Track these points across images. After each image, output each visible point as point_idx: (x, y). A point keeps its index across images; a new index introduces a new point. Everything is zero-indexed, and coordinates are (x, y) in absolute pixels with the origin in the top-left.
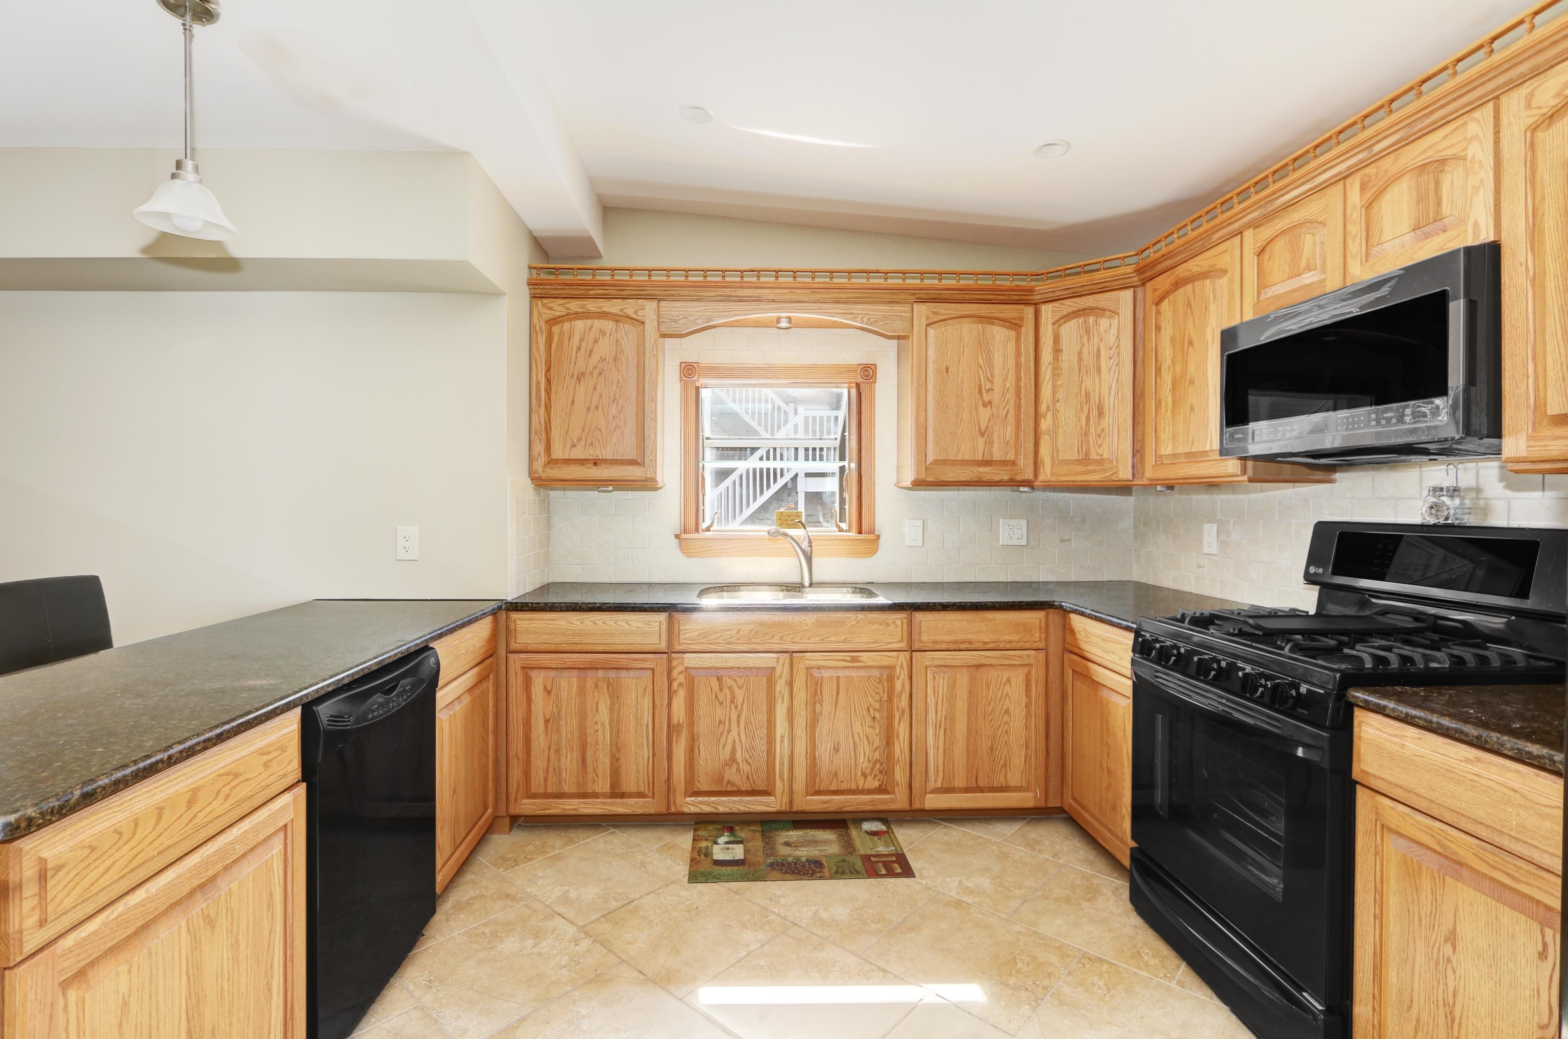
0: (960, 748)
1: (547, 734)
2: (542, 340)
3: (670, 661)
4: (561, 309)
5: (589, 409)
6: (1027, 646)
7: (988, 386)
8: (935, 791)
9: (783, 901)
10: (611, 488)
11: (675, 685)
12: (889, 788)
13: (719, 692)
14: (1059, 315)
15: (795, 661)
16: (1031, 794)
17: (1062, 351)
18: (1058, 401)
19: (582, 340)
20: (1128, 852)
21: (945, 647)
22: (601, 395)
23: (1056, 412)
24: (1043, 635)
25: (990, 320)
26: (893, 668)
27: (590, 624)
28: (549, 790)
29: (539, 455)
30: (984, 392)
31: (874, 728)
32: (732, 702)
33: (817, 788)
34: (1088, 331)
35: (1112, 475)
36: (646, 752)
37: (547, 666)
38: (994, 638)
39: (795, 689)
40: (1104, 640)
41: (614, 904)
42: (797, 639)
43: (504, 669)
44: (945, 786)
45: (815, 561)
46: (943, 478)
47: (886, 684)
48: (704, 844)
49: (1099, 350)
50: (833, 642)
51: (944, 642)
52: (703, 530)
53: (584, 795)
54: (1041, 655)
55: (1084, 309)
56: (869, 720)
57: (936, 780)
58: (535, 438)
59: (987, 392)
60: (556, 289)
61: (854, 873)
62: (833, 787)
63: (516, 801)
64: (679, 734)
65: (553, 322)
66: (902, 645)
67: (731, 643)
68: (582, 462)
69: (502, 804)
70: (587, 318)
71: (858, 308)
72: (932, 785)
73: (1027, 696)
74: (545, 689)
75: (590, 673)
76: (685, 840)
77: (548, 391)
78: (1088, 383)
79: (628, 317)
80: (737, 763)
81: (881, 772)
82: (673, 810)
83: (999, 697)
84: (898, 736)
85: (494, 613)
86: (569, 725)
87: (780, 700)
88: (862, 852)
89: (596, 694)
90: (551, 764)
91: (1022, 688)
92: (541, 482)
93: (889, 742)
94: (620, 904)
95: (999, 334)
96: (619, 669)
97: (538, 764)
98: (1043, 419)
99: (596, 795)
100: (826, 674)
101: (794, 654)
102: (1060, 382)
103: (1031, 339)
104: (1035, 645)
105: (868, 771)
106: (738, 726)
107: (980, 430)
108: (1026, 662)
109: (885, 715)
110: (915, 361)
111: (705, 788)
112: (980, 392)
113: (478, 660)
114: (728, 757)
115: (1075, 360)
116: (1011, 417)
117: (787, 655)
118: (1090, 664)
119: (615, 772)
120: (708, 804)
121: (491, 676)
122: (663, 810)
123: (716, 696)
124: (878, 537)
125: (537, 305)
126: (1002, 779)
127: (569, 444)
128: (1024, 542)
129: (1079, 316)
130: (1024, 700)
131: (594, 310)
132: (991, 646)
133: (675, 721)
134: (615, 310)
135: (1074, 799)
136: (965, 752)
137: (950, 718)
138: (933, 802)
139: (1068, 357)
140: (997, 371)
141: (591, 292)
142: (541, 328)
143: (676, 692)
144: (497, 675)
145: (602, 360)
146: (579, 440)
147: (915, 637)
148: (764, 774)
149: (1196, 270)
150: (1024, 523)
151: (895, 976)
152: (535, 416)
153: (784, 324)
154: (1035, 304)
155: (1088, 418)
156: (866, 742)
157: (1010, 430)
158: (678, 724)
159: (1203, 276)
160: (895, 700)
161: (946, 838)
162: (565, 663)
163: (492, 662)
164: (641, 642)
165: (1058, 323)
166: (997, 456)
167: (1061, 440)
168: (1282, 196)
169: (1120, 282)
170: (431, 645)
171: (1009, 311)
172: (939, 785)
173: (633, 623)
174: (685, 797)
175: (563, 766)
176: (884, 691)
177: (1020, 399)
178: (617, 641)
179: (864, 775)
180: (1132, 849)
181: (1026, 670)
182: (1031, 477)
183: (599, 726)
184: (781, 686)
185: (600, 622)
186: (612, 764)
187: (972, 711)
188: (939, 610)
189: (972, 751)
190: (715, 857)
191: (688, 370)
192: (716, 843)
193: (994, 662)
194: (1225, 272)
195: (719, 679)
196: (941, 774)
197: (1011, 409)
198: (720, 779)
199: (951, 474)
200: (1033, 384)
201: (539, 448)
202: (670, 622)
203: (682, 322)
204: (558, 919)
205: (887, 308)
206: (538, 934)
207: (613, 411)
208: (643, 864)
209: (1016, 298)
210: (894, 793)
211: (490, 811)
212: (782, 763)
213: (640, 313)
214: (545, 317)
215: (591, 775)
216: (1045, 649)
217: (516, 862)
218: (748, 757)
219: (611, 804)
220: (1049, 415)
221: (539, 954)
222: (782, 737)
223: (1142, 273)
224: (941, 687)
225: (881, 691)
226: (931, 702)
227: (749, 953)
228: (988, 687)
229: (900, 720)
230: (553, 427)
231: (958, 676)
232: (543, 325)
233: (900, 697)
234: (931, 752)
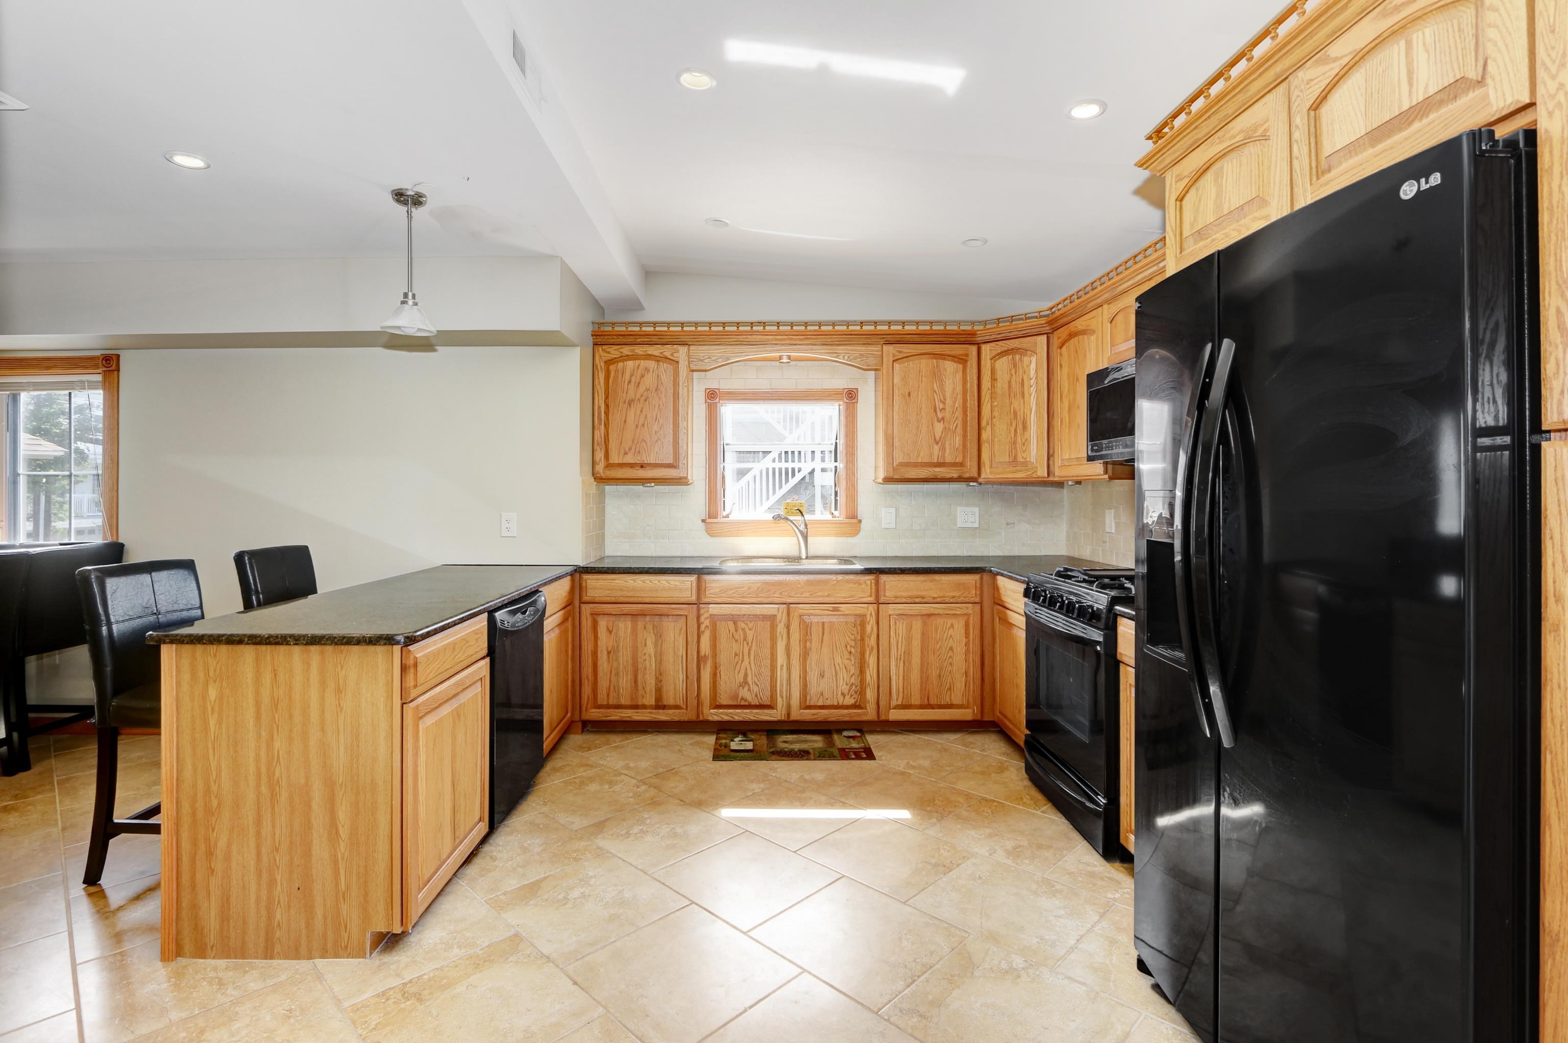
0: (915, 676)
1: (609, 662)
2: (602, 376)
3: (699, 610)
4: (616, 352)
5: (637, 426)
6: (966, 600)
7: (941, 406)
8: (897, 707)
9: (779, 770)
10: (653, 484)
11: (703, 627)
12: (862, 705)
13: (734, 632)
14: (995, 353)
15: (791, 610)
16: (970, 710)
17: (997, 380)
18: (995, 417)
19: (631, 376)
20: (1024, 737)
21: (904, 600)
22: (646, 417)
23: (993, 426)
24: (978, 592)
25: (942, 356)
26: (865, 616)
27: (640, 582)
28: (611, 703)
29: (600, 460)
30: (938, 410)
31: (851, 660)
32: (745, 640)
33: (808, 704)
34: (1015, 366)
35: (1033, 473)
36: (681, 676)
37: (608, 612)
38: (941, 594)
39: (791, 631)
40: (1014, 592)
41: (661, 770)
42: (793, 594)
43: (578, 615)
44: (904, 703)
45: (809, 539)
46: (907, 476)
47: (859, 628)
48: (724, 741)
49: (1023, 380)
50: (820, 596)
51: (902, 597)
52: (723, 517)
53: (635, 707)
54: (978, 607)
55: (1013, 349)
56: (847, 655)
57: (897, 699)
58: (597, 447)
59: (941, 411)
60: (613, 338)
61: (832, 757)
62: (820, 703)
63: (586, 710)
64: (705, 664)
65: (609, 363)
66: (872, 599)
67: (744, 597)
68: (632, 466)
69: (577, 712)
70: (636, 359)
71: (840, 349)
72: (894, 703)
73: (966, 637)
74: (608, 629)
75: (640, 618)
76: (711, 740)
77: (607, 413)
78: (1015, 404)
79: (667, 358)
80: (748, 685)
81: (856, 693)
82: (701, 718)
83: (945, 638)
84: (869, 667)
85: (572, 574)
86: (624, 657)
87: (780, 639)
88: (840, 746)
89: (645, 633)
90: (612, 684)
91: (963, 631)
92: (600, 480)
93: (862, 672)
94: (665, 770)
95: (950, 366)
96: (661, 615)
97: (603, 684)
98: (984, 431)
99: (644, 707)
100: (814, 619)
101: (791, 605)
102: (996, 403)
103: (975, 371)
104: (972, 600)
105: (846, 692)
106: (749, 658)
107: (935, 439)
108: (965, 611)
109: (859, 650)
110: (884, 388)
111: (724, 703)
112: (935, 411)
113: (563, 605)
114: (742, 680)
115: (1006, 386)
116: (959, 430)
117: (785, 606)
118: (1008, 612)
119: (659, 690)
120: (727, 714)
121: (570, 619)
122: (694, 718)
123: (733, 636)
124: (860, 521)
125: (598, 351)
126: (948, 699)
127: (622, 452)
128: (976, 525)
129: (1009, 355)
130: (964, 640)
131: (642, 353)
132: (939, 600)
133: (702, 653)
134: (656, 353)
135: (1000, 712)
136: (919, 678)
137: (908, 653)
138: (895, 715)
139: (1001, 384)
140: (948, 395)
141: (639, 340)
142: (601, 367)
143: (703, 632)
144: (573, 619)
145: (647, 390)
146: (630, 449)
147: (881, 593)
148: (768, 693)
149: (1080, 328)
150: (976, 510)
151: (850, 805)
152: (597, 433)
153: (785, 360)
154: (978, 344)
155: (1016, 431)
156: (844, 670)
157: (958, 440)
158: (705, 656)
159: (1083, 332)
160: (867, 640)
161: (904, 741)
162: (622, 611)
163: (570, 610)
164: (677, 596)
165: (994, 358)
166: (949, 459)
167: (996, 447)
168: (1120, 285)
169: (1037, 330)
170: (540, 590)
171: (958, 350)
172: (899, 703)
173: (671, 582)
174: (710, 709)
175: (621, 685)
176: (858, 633)
177: (966, 415)
178: (660, 595)
179: (843, 695)
180: (1026, 735)
181: (965, 618)
182: (976, 475)
183: (647, 657)
184: (781, 628)
185: (648, 582)
186: (656, 684)
187: (924, 648)
188: (898, 574)
189: (925, 679)
190: (732, 748)
191: (712, 395)
192: (733, 741)
193: (941, 612)
194: (1093, 332)
195: (735, 623)
196: (901, 694)
197: (959, 425)
198: (736, 696)
199: (913, 473)
200: (976, 404)
201: (600, 455)
202: (699, 580)
203: (706, 361)
204: (623, 776)
205: (863, 348)
206: (611, 783)
207: (655, 428)
208: (680, 751)
209: (963, 339)
210: (865, 708)
211: (569, 715)
212: (782, 685)
213: (675, 355)
214: (604, 359)
215: (641, 692)
216: (981, 603)
217: (589, 749)
218: (756, 680)
219: (655, 714)
220: (989, 428)
221: (613, 792)
222: (782, 666)
223: (1052, 324)
224: (901, 629)
225: (855, 632)
226: (894, 641)
227: (754, 794)
228: (936, 630)
229: (870, 654)
230: (610, 440)
231: (914, 622)
232: (603, 364)
233: (870, 637)
234: (894, 678)
